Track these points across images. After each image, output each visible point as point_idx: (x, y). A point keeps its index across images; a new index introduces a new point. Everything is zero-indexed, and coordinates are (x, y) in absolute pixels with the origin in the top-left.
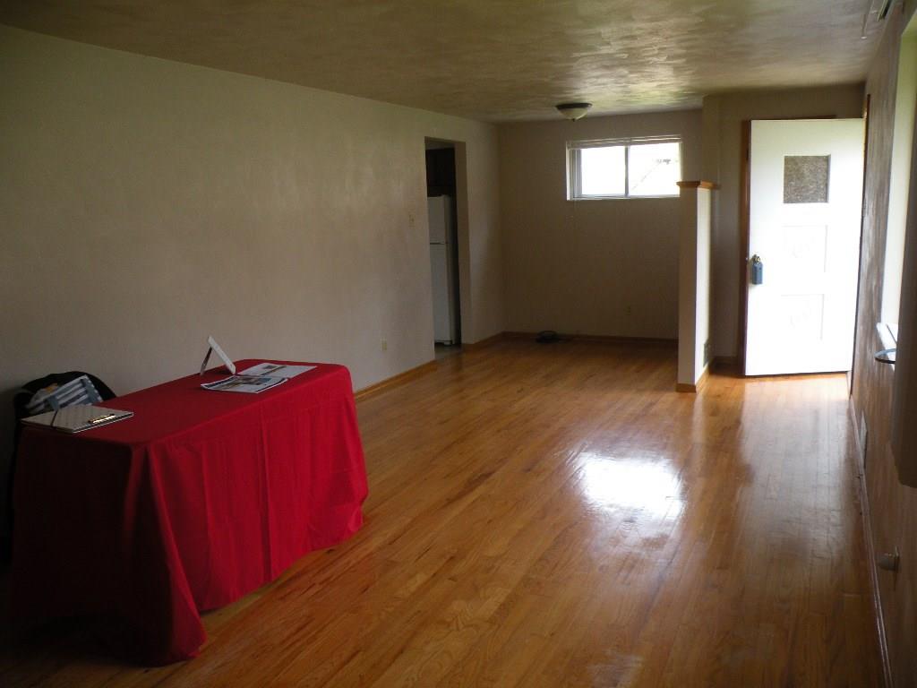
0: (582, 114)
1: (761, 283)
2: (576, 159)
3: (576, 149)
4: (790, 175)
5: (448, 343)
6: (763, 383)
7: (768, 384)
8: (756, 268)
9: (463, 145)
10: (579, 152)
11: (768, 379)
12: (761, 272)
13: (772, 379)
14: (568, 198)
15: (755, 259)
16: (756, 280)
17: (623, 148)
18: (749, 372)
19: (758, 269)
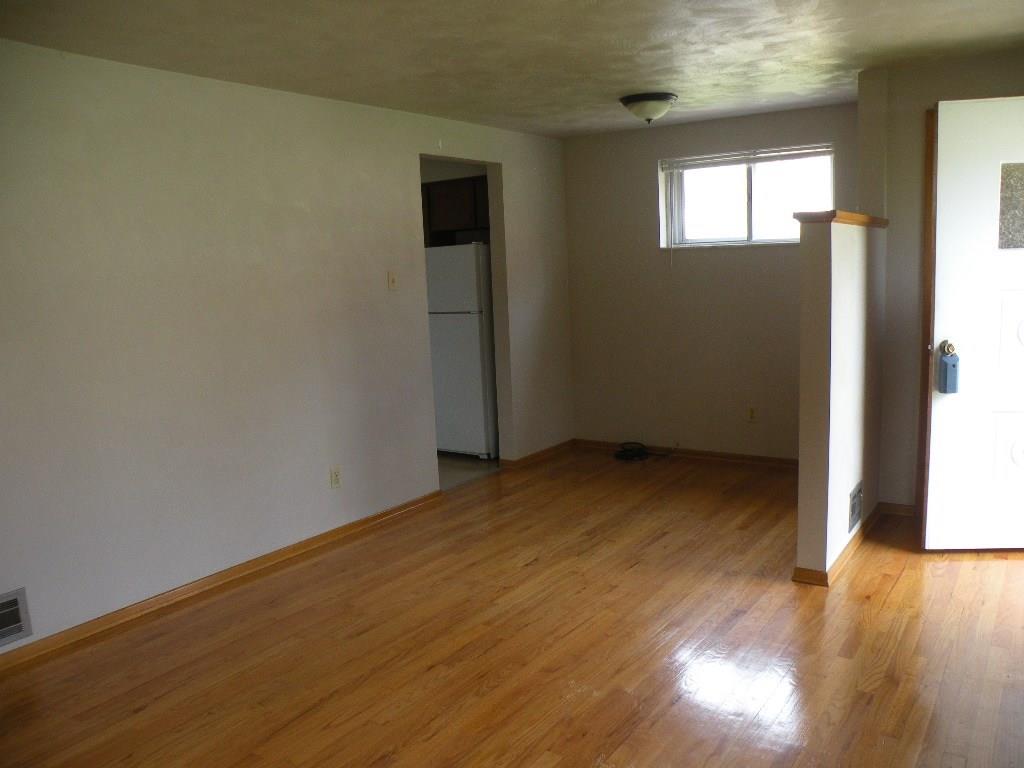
0: (661, 112)
1: (954, 390)
2: (676, 185)
3: (676, 171)
4: (1010, 199)
5: (486, 457)
6: (956, 564)
7: (967, 564)
8: (946, 364)
9: (498, 167)
10: (681, 176)
11: (967, 556)
12: (955, 372)
13: (974, 556)
14: (663, 244)
15: (945, 347)
16: (946, 385)
17: (743, 168)
18: (931, 542)
19: (950, 367)
